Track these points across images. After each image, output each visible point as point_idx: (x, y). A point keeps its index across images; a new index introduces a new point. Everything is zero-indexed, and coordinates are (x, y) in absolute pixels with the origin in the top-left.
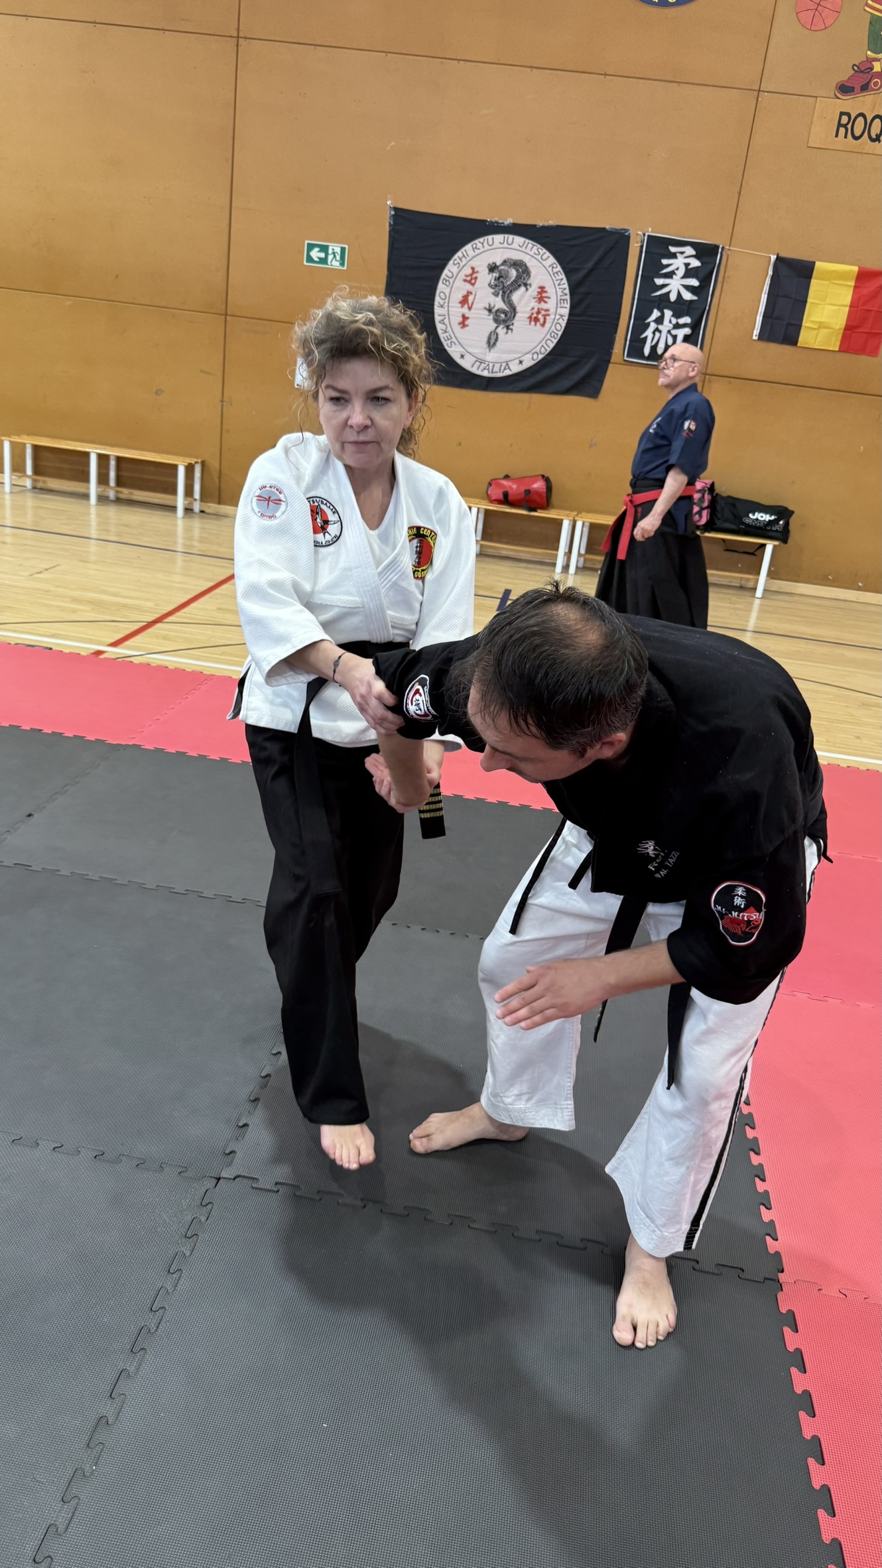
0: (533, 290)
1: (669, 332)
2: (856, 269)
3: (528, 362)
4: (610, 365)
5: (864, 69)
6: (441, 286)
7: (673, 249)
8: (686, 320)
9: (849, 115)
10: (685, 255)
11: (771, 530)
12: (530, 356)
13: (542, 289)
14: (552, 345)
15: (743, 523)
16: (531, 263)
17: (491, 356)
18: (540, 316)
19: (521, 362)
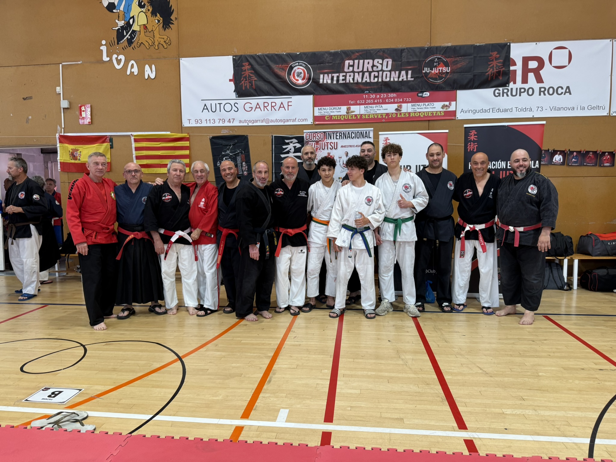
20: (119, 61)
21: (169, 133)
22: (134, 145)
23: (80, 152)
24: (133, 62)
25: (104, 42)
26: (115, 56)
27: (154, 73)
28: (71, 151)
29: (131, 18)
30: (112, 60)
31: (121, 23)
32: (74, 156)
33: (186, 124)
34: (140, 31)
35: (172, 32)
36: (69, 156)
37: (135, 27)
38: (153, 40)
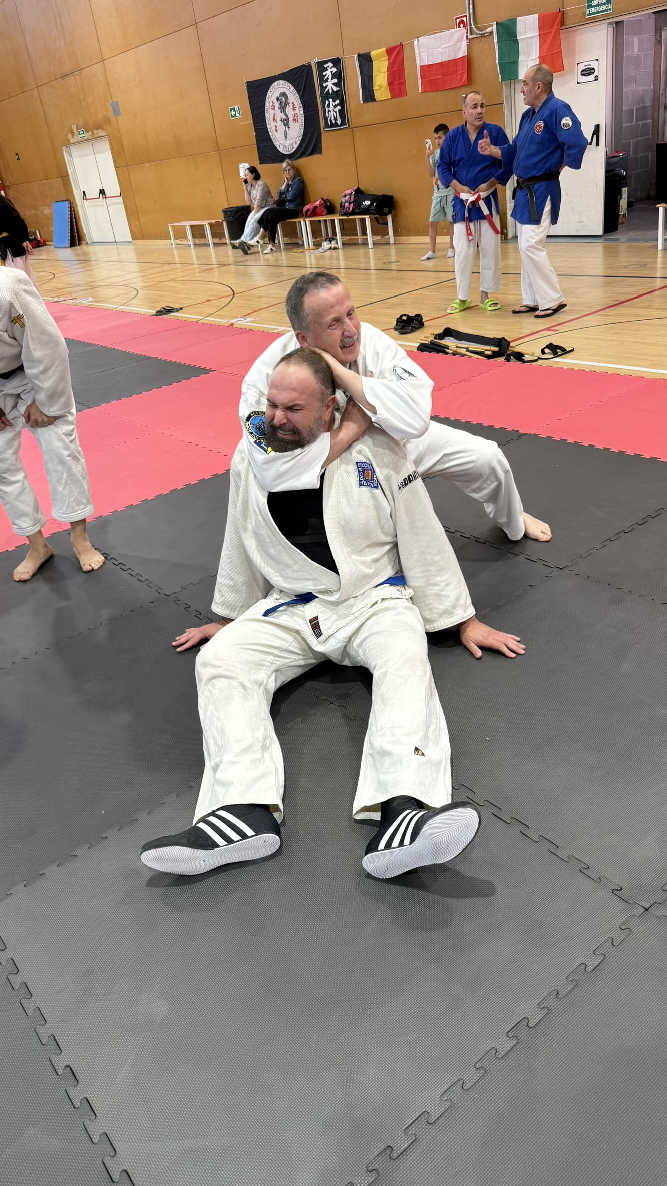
1: (333, 110)
2: (384, 49)
3: (298, 143)
4: (322, 134)
6: (266, 114)
7: (326, 66)
8: (337, 102)
10: (330, 67)
12: (298, 139)
13: (293, 103)
14: (303, 131)
16: (288, 93)
17: (288, 143)
18: (296, 118)
19: (296, 143)
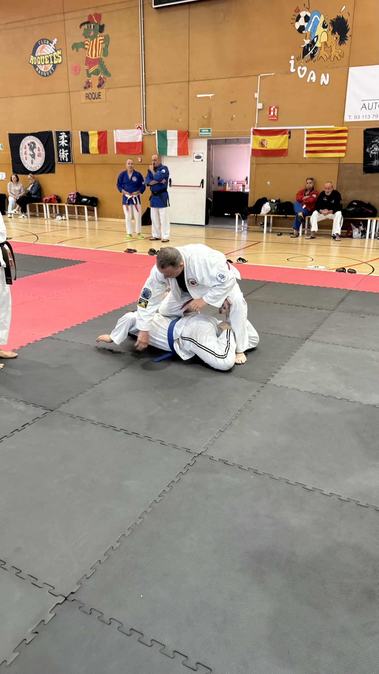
0: (37, 149)
1: (64, 154)
2: (96, 132)
3: (40, 167)
4: (55, 165)
5: (88, 82)
6: (20, 151)
7: (61, 134)
8: (67, 151)
9: (87, 94)
10: (64, 135)
11: (87, 203)
12: (40, 165)
13: (39, 148)
14: (43, 161)
15: (82, 202)
16: (36, 142)
17: (33, 166)
18: (40, 155)
19: (39, 167)
20: (302, 72)
21: (333, 127)
22: (306, 136)
23: (267, 141)
24: (312, 72)
25: (293, 57)
26: (300, 68)
27: (328, 80)
28: (261, 141)
29: (315, 37)
30: (297, 71)
31: (307, 42)
32: (263, 144)
33: (347, 119)
34: (321, 48)
35: (345, 47)
36: (259, 144)
37: (318, 44)
38: (330, 54)
